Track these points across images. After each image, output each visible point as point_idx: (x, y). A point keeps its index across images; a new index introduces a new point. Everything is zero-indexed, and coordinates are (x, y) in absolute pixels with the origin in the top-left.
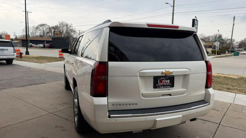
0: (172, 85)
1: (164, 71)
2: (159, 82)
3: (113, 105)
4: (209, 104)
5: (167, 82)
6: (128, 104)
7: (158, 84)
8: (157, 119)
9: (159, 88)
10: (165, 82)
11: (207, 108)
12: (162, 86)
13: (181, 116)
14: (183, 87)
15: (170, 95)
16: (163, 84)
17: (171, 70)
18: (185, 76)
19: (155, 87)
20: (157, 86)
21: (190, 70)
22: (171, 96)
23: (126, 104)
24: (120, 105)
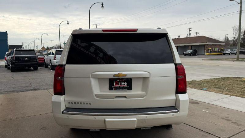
0: (130, 88)
1: (116, 73)
2: (114, 84)
3: (69, 103)
4: (178, 112)
5: (124, 84)
6: (82, 103)
7: (114, 86)
8: (107, 120)
9: (115, 90)
10: (122, 84)
11: (174, 116)
12: (118, 88)
13: (135, 119)
14: (142, 91)
15: (125, 97)
16: (120, 86)
17: (124, 73)
18: (145, 80)
19: (111, 89)
20: (113, 88)
21: (149, 73)
22: (127, 98)
23: (81, 103)
24: (75, 103)
